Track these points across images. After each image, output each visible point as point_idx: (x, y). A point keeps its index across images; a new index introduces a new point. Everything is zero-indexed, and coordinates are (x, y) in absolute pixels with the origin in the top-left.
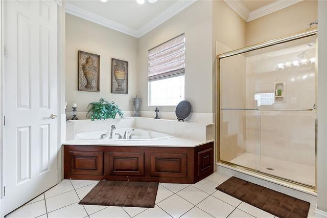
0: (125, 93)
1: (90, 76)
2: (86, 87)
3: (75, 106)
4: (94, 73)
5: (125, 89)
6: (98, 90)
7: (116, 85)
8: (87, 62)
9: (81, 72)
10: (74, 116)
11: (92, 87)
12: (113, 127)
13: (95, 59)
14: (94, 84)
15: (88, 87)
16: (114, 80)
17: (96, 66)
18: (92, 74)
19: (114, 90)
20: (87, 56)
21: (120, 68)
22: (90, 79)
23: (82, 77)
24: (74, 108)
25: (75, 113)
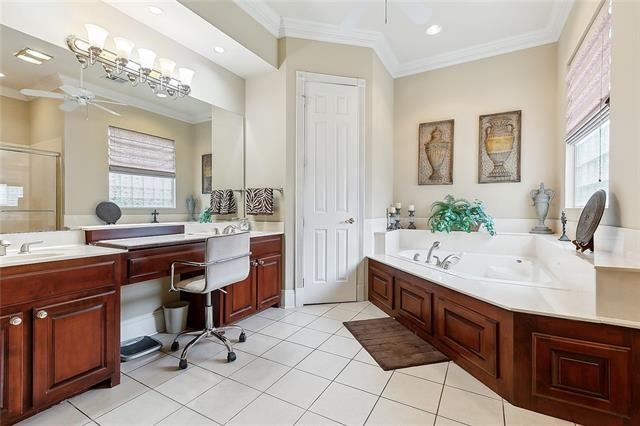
0: (514, 181)
1: (436, 159)
2: (431, 178)
3: (412, 208)
4: (443, 152)
5: (515, 171)
6: (451, 181)
7: (489, 167)
8: (433, 138)
9: (424, 156)
10: (412, 223)
11: (440, 178)
12: (436, 245)
13: (445, 128)
14: (444, 172)
15: (434, 178)
16: (485, 157)
17: (448, 140)
18: (440, 155)
19: (484, 178)
20: (431, 129)
21: (496, 130)
22: (436, 165)
23: (426, 163)
24: (411, 212)
25: (412, 219)
